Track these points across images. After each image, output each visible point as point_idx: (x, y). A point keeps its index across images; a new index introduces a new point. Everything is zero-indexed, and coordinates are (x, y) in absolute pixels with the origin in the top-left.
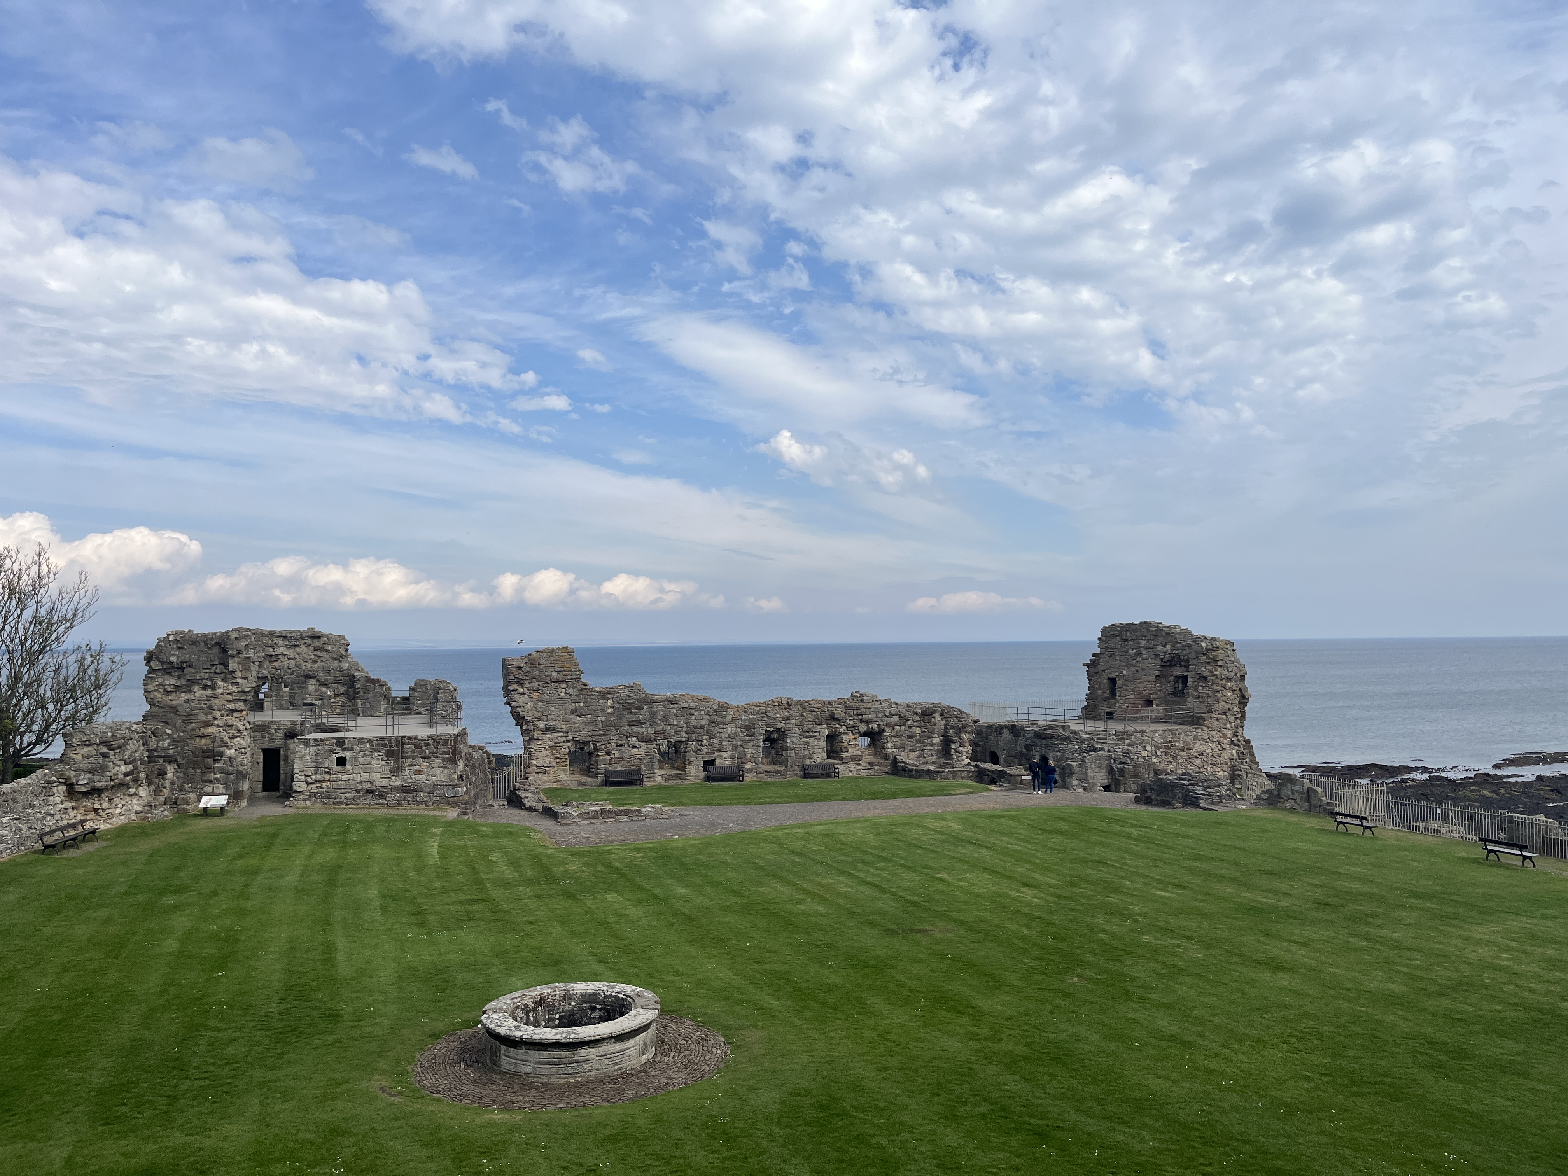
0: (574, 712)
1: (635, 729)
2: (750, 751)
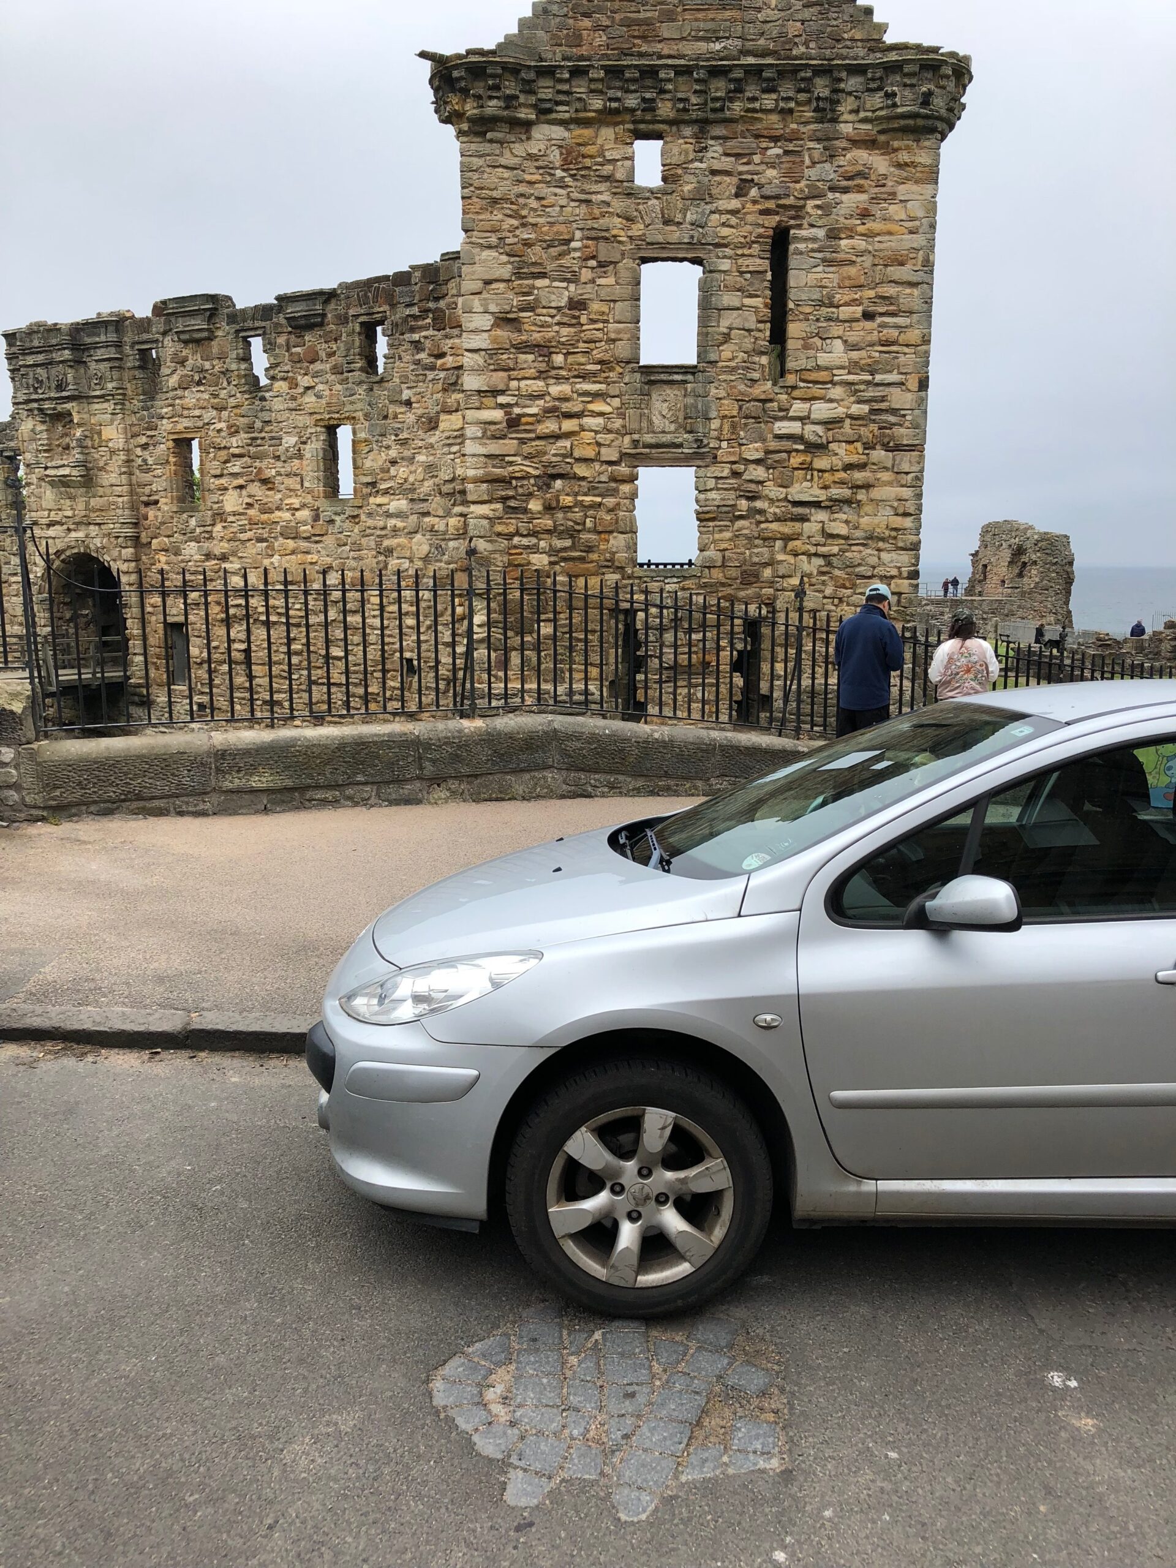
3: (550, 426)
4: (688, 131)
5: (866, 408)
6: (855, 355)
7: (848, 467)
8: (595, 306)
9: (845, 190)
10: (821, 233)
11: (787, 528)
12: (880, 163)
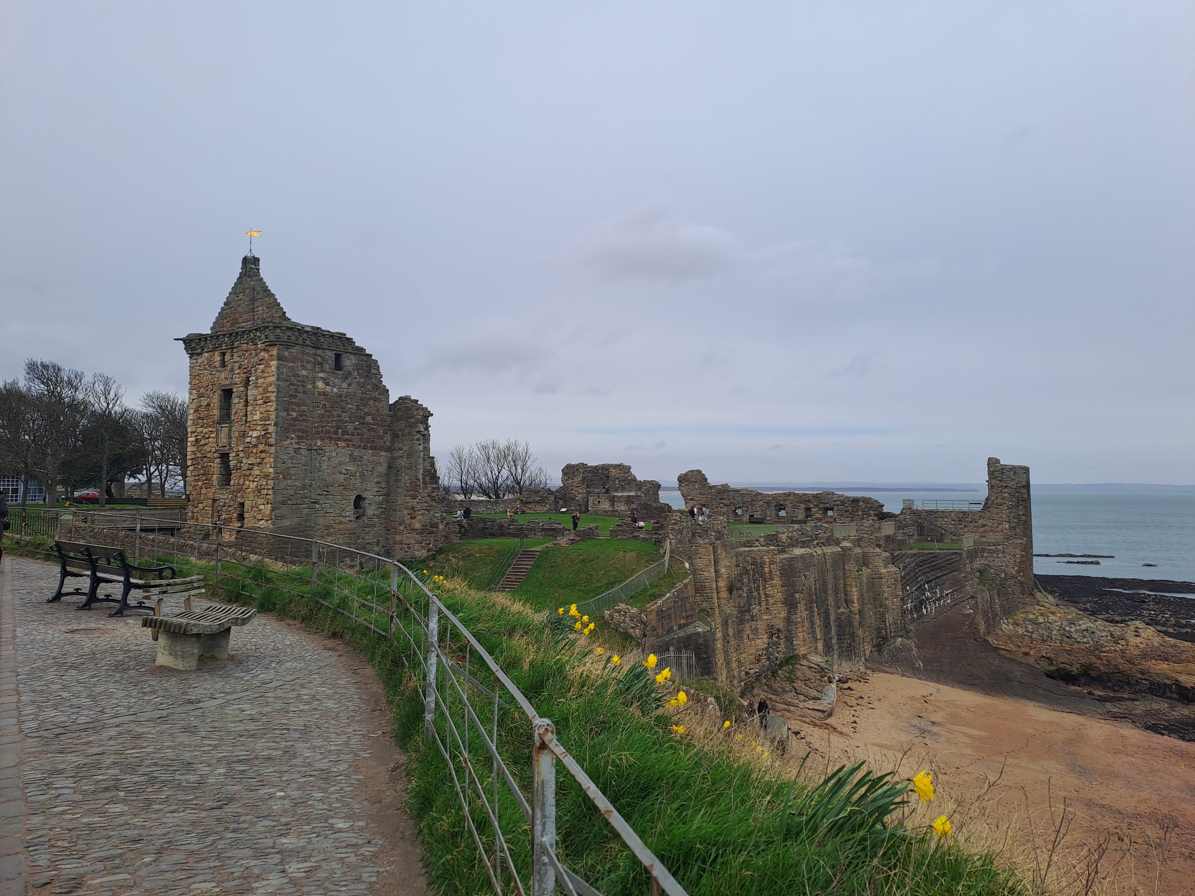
0: (700, 493)
1: (722, 501)
2: (768, 513)
3: (203, 442)
4: (229, 351)
5: (263, 433)
6: (261, 415)
7: (261, 452)
8: (212, 405)
9: (260, 364)
10: (254, 378)
11: (248, 473)
12: (266, 356)
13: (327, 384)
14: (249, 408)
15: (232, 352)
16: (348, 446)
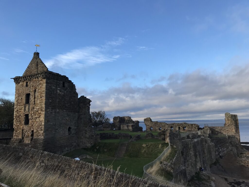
1: (156, 126)
3: (19, 111)
5: (40, 107)
7: (40, 113)
8: (23, 99)
10: (37, 89)
11: (35, 120)
12: (42, 82)
13: (60, 91)
14: (36, 99)
15: (30, 82)
16: (66, 111)
